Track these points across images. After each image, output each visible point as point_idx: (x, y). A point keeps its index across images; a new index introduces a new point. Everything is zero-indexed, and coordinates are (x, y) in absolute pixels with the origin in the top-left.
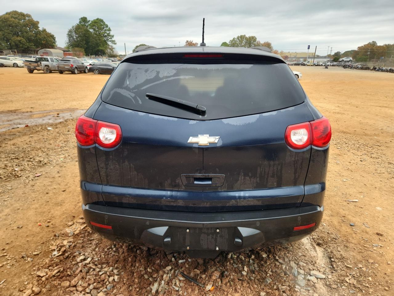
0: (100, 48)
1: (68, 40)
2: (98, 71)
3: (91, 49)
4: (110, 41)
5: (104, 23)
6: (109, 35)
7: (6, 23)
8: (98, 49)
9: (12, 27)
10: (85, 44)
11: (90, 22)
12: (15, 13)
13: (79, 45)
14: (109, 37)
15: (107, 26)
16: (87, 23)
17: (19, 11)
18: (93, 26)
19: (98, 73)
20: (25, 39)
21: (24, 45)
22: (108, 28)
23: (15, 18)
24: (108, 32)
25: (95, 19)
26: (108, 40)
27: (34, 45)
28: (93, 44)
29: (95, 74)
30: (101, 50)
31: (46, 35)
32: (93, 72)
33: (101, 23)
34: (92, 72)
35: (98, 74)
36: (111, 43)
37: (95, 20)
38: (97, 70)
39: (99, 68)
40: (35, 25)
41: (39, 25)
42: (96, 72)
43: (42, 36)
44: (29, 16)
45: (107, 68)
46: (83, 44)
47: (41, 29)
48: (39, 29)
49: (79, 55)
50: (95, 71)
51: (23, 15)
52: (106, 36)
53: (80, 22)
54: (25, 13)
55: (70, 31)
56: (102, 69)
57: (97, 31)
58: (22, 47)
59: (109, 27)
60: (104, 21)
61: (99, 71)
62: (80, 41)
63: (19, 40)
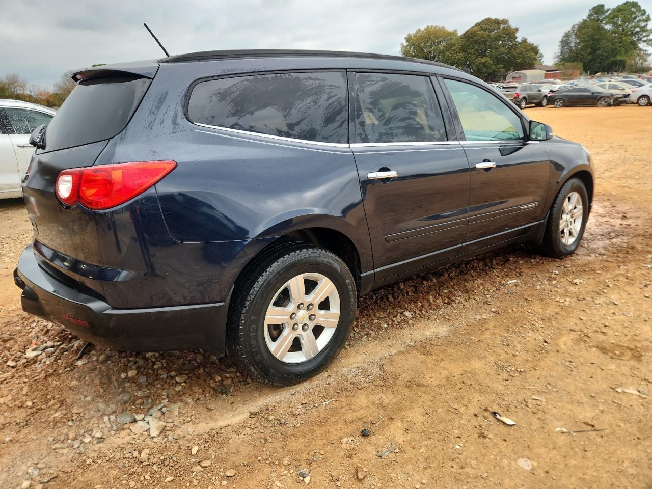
0: (619, 58)
1: (560, 51)
2: (562, 101)
3: (599, 60)
4: (644, 41)
5: (640, 7)
6: (643, 29)
7: (471, 39)
8: (614, 59)
9: (479, 43)
10: (590, 53)
11: (609, 12)
12: (488, 21)
13: (577, 57)
14: (644, 34)
15: (644, 12)
16: (604, 14)
17: (493, 17)
18: (613, 18)
19: (561, 105)
20: (492, 60)
21: (489, 68)
22: (644, 17)
23: (485, 30)
24: (643, 24)
25: (621, 3)
26: (641, 38)
27: (503, 68)
28: (606, 52)
29: (555, 107)
30: (619, 61)
31: (525, 49)
32: (553, 105)
33: (632, 9)
34: (551, 105)
35: (562, 107)
36: (646, 45)
37: (619, 6)
38: (560, 99)
39: (566, 95)
40: (511, 33)
41: (517, 35)
42: (559, 103)
43: (518, 51)
44: (505, 22)
45: (581, 95)
46: (586, 55)
47: (519, 40)
48: (516, 40)
49: (571, 75)
50: (557, 102)
51: (497, 22)
52: (637, 32)
53: (590, 16)
54: (501, 18)
55: (567, 35)
56: (571, 97)
57: (620, 25)
58: (486, 72)
59: (647, 14)
60: (639, 4)
61: (564, 101)
62: (582, 49)
63: (483, 63)
